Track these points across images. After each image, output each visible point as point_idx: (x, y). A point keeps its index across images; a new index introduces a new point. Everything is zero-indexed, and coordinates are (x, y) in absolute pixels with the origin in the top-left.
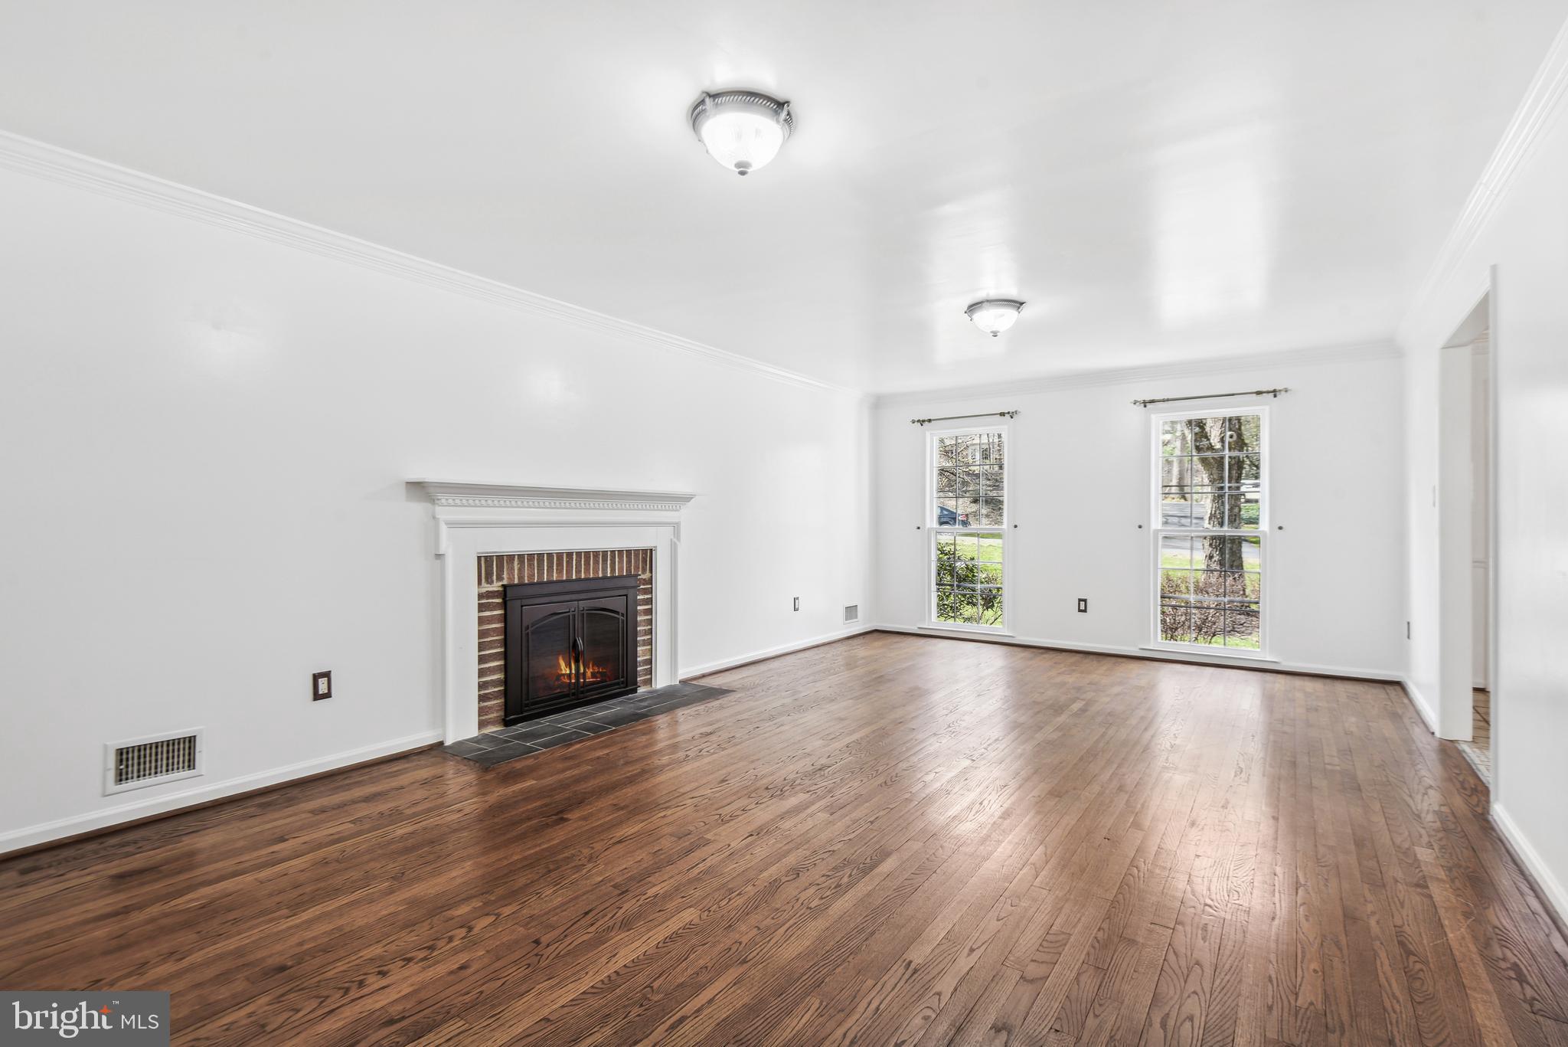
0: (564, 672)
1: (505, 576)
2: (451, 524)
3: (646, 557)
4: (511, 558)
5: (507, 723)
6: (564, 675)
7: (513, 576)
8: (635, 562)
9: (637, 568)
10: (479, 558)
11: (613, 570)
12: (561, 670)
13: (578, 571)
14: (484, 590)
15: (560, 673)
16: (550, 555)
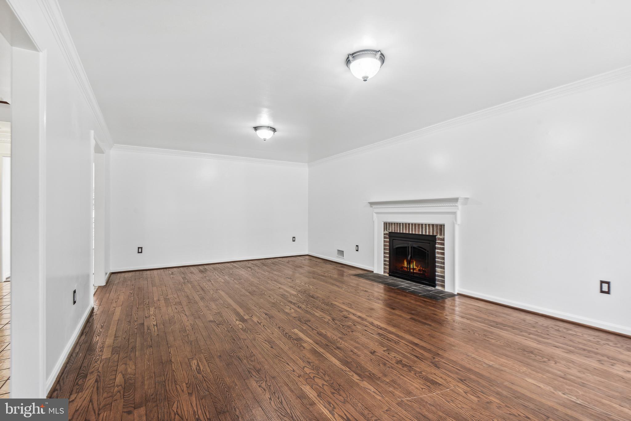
0: (405, 266)
1: (390, 229)
2: (377, 213)
3: (441, 227)
4: (392, 223)
5: (390, 275)
6: (405, 267)
7: (392, 229)
8: (436, 230)
9: (437, 233)
10: (384, 223)
11: (426, 232)
12: (404, 265)
13: (412, 231)
14: (385, 233)
15: (404, 266)
16: (403, 224)
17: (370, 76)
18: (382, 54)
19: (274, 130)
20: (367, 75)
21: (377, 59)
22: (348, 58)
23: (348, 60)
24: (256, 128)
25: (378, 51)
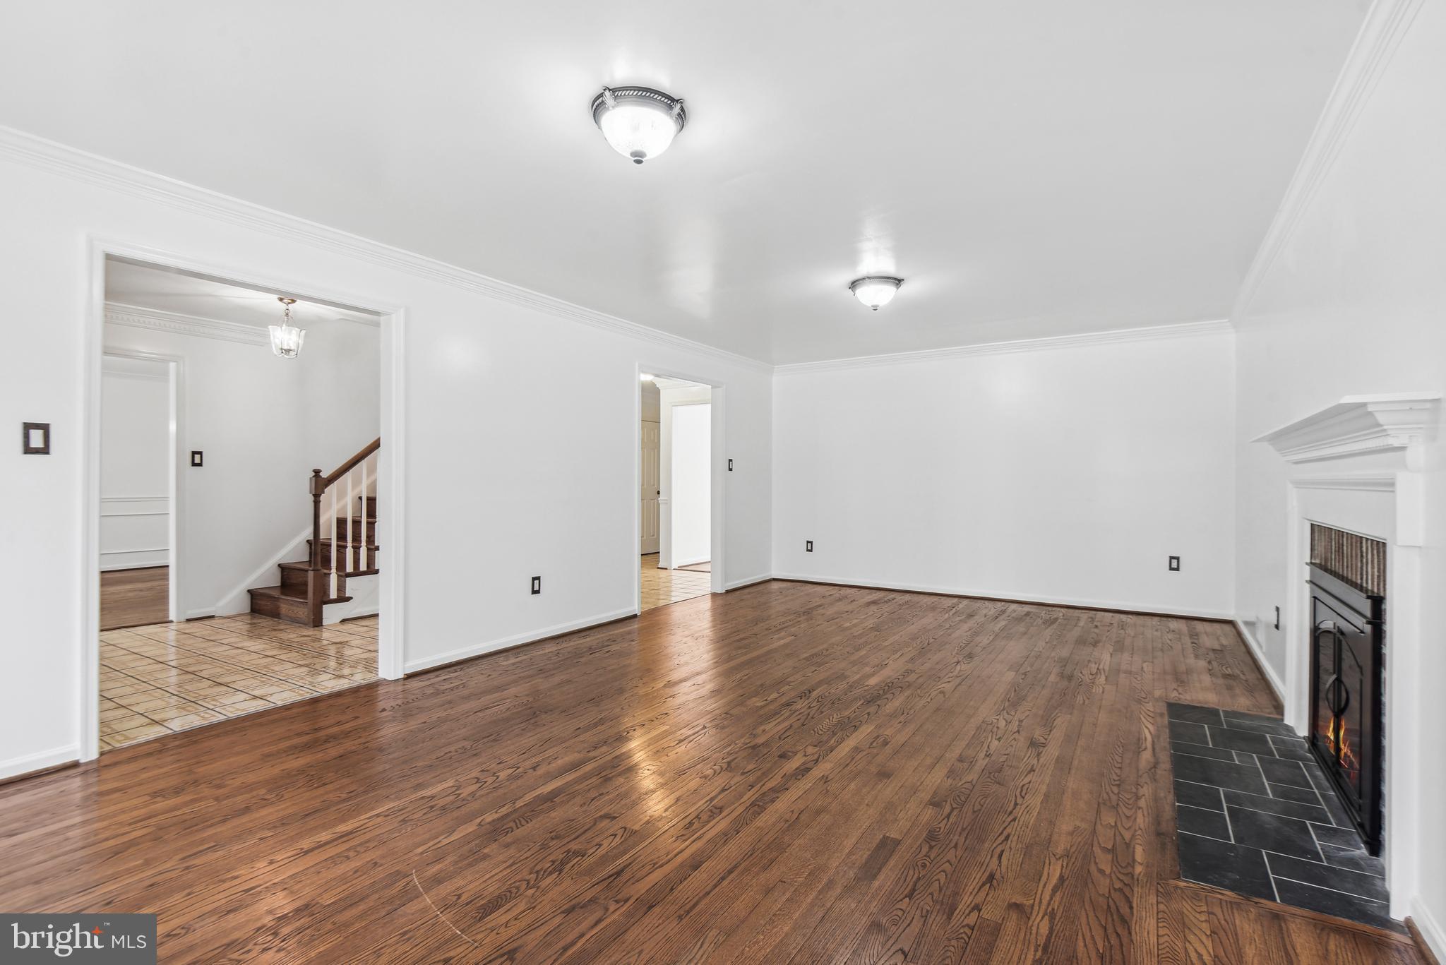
17: (651, 154)
18: (682, 109)
19: (898, 282)
20: (644, 150)
21: (671, 117)
22: (601, 95)
23: (598, 102)
24: (854, 285)
25: (677, 101)
